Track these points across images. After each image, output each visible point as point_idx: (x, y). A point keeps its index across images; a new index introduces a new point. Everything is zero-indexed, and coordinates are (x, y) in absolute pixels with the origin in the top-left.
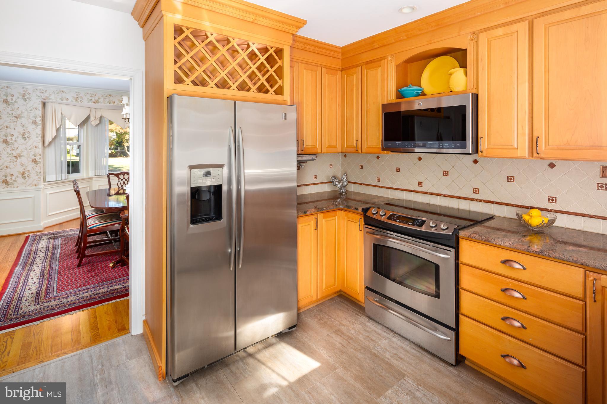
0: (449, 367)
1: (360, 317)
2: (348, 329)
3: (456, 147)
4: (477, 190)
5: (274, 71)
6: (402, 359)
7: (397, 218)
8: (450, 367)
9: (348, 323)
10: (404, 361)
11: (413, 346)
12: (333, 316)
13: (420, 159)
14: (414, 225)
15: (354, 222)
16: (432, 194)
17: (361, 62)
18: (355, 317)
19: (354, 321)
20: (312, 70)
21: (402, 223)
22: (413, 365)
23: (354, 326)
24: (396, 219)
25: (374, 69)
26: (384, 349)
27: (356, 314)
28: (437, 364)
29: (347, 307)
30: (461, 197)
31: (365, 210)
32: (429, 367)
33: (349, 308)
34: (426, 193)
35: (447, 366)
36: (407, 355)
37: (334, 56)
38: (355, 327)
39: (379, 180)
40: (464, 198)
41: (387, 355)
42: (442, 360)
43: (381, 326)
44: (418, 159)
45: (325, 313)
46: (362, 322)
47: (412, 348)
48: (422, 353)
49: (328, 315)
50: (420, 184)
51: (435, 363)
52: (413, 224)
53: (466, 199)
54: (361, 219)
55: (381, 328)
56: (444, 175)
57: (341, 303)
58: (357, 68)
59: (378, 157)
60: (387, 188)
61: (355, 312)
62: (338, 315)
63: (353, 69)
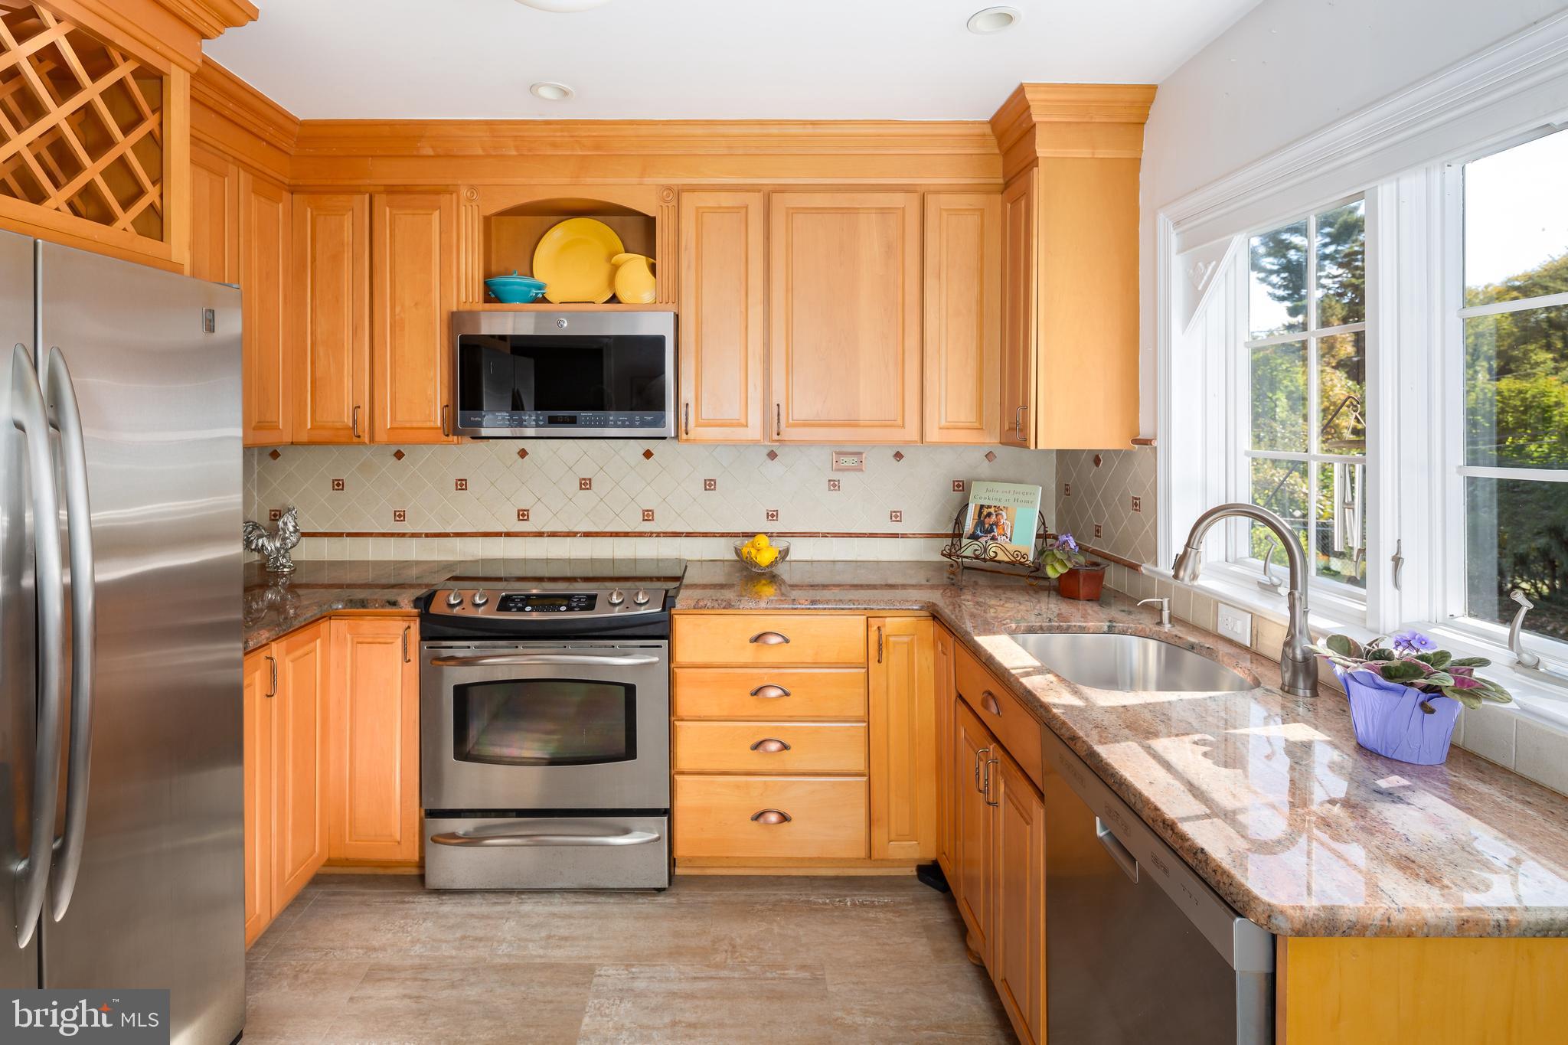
0: (656, 898)
1: (413, 905)
2: (400, 951)
3: (644, 424)
4: (650, 513)
5: (134, 148)
6: (569, 937)
7: (524, 603)
8: (658, 896)
9: (390, 935)
10: (574, 939)
11: (572, 898)
12: (331, 944)
13: (523, 453)
14: (574, 611)
15: (379, 643)
16: (553, 534)
17: (369, 181)
18: (400, 909)
19: (402, 922)
20: (210, 170)
21: (548, 611)
22: (595, 935)
23: (411, 935)
24: (520, 605)
25: (416, 212)
26: (517, 942)
27: (397, 902)
28: (634, 906)
29: (358, 899)
30: (620, 533)
31: (424, 603)
32: (626, 921)
33: (366, 897)
34: (540, 534)
35: (652, 898)
36: (572, 924)
37: (273, 141)
38: (414, 935)
39: (400, 516)
40: (626, 535)
41: (534, 950)
42: (637, 894)
43: (478, 896)
44: (518, 453)
45: (302, 949)
46: (427, 913)
47: (572, 903)
48: (598, 903)
49: (316, 950)
50: (523, 515)
51: (629, 906)
52: (570, 609)
53: (630, 534)
54: (409, 627)
55: (481, 900)
56: (581, 488)
57: (332, 898)
58: (357, 197)
59: (399, 455)
60: (427, 535)
61: (391, 900)
62: (347, 934)
63: (342, 198)
